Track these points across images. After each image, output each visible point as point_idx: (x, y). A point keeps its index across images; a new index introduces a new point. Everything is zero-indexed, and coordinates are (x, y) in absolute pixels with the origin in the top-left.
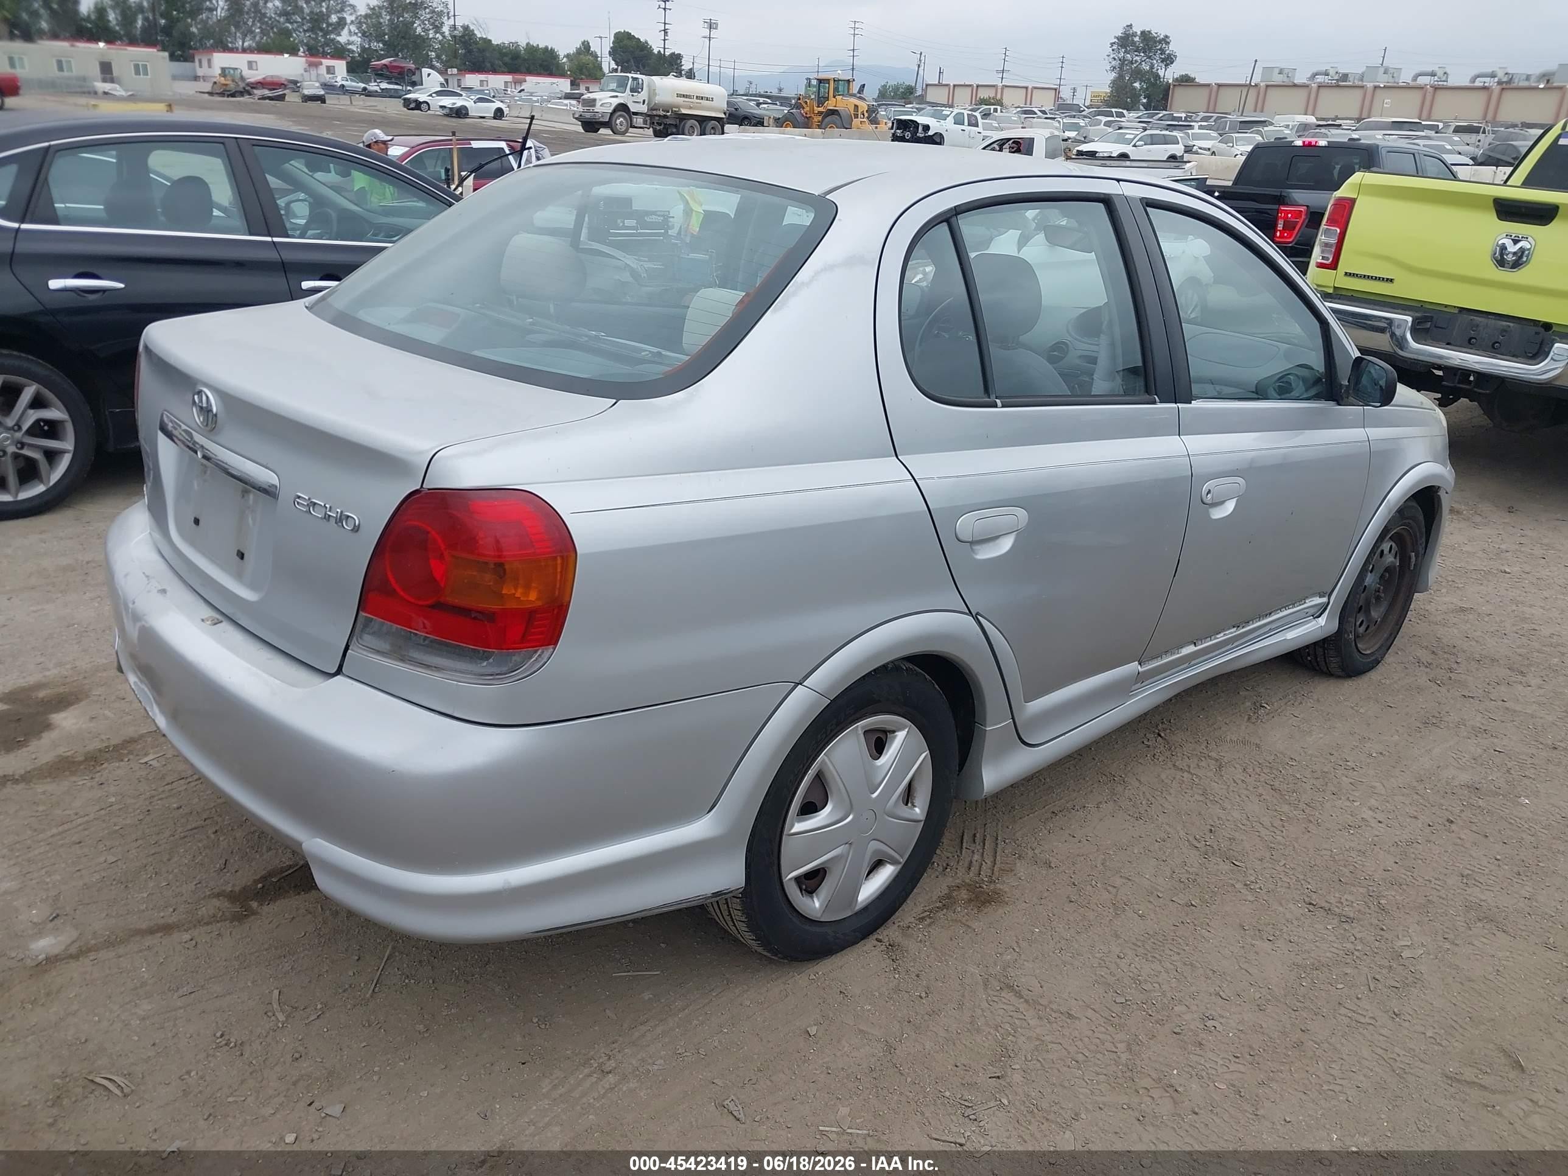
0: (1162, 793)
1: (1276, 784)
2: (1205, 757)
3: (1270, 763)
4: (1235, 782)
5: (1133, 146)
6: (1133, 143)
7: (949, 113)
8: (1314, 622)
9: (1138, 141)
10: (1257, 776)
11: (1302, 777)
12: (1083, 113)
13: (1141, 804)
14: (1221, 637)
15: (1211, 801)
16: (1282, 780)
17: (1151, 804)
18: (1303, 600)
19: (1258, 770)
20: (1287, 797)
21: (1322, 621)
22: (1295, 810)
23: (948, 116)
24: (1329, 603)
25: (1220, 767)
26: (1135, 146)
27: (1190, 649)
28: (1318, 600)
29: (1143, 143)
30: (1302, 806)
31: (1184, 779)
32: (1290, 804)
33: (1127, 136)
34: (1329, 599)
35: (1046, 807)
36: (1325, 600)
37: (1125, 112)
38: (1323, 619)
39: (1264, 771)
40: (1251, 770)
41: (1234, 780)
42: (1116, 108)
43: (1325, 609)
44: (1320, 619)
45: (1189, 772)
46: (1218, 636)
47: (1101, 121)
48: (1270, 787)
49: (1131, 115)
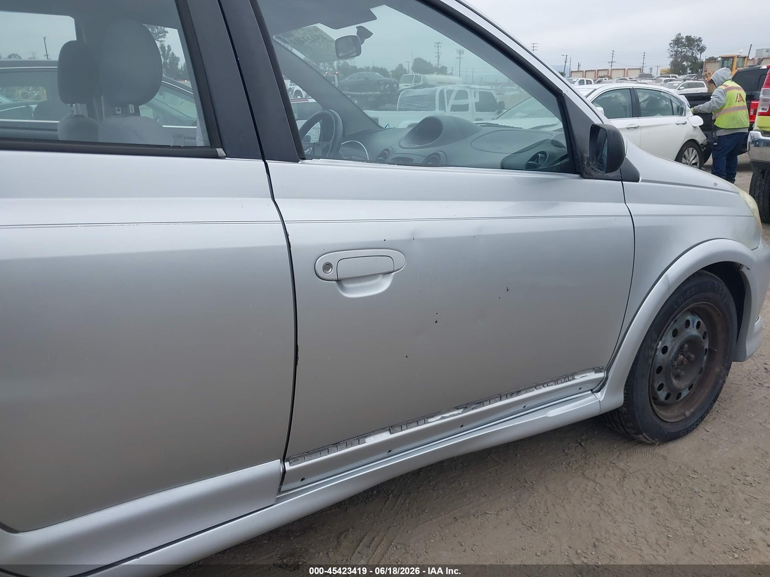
0: (563, 501)
1: (673, 497)
2: (613, 467)
3: (672, 475)
4: (634, 493)
5: (678, 90)
6: (678, 88)
7: (576, 80)
8: (593, 397)
9: (681, 87)
10: (657, 488)
11: (700, 491)
12: (654, 78)
13: (539, 512)
14: (435, 421)
15: (605, 512)
16: (679, 493)
17: (548, 513)
18: (571, 375)
19: (659, 481)
20: (680, 512)
21: (600, 396)
22: (685, 526)
23: (576, 82)
24: (607, 378)
25: (624, 477)
26: (679, 89)
27: (385, 436)
28: (592, 376)
29: (684, 87)
30: (693, 522)
31: (588, 488)
32: (681, 519)
33: (675, 85)
34: (607, 374)
35: (452, 513)
36: (601, 375)
37: (677, 76)
38: (602, 395)
39: (665, 483)
40: (653, 481)
41: (633, 490)
42: (672, 74)
43: (604, 385)
44: (599, 393)
45: (594, 481)
46: (430, 420)
47: (662, 80)
48: (667, 499)
49: (680, 77)
